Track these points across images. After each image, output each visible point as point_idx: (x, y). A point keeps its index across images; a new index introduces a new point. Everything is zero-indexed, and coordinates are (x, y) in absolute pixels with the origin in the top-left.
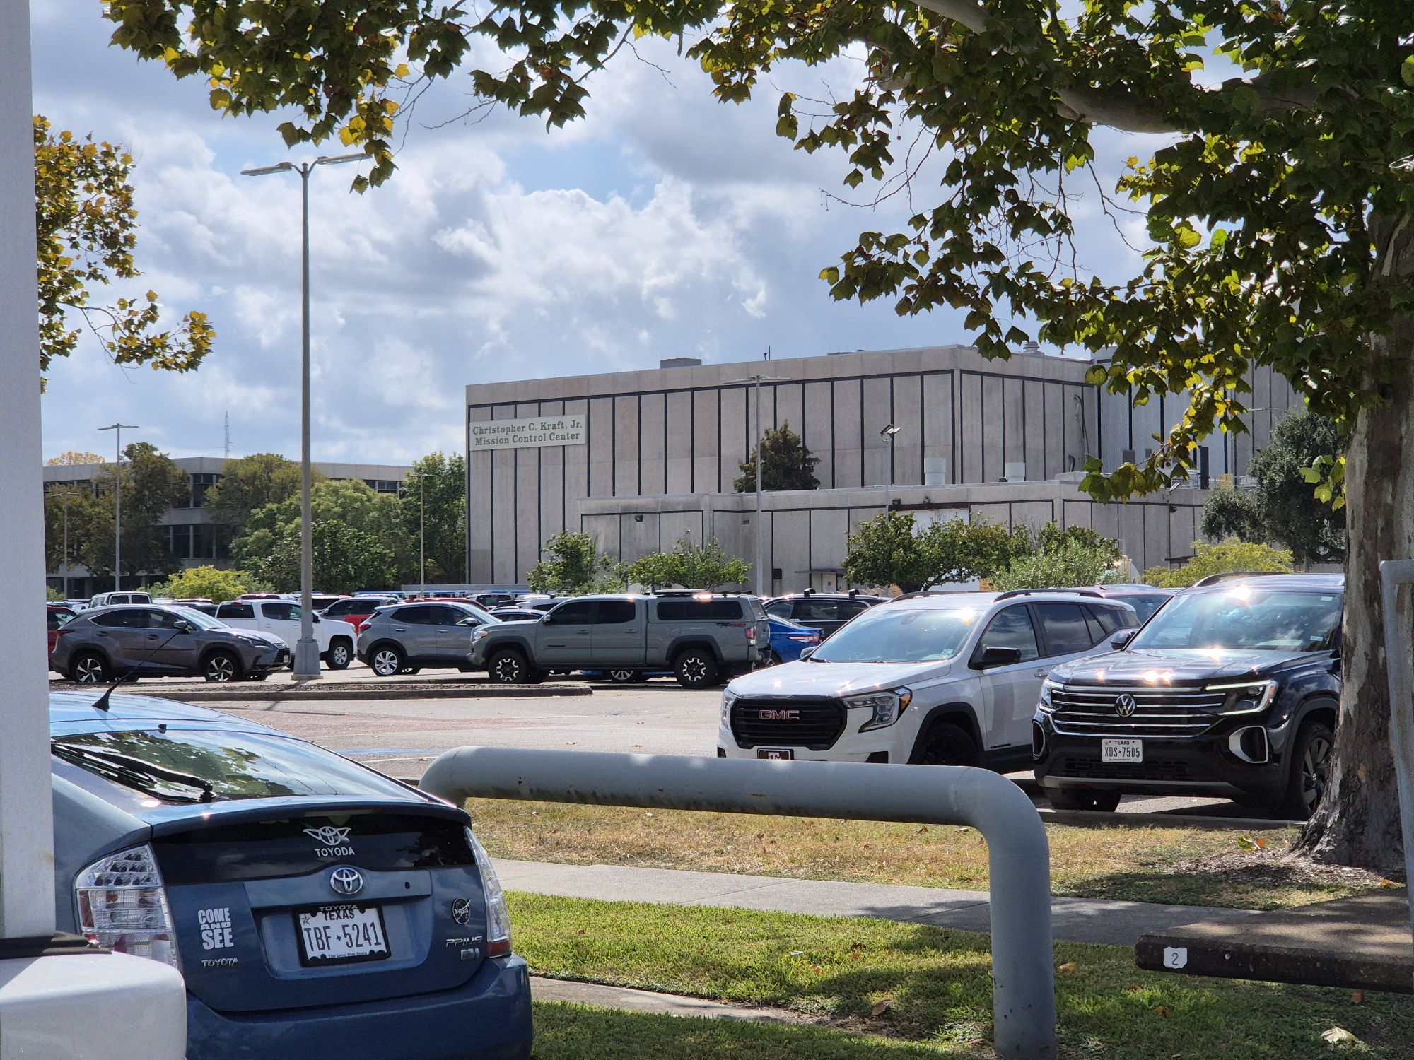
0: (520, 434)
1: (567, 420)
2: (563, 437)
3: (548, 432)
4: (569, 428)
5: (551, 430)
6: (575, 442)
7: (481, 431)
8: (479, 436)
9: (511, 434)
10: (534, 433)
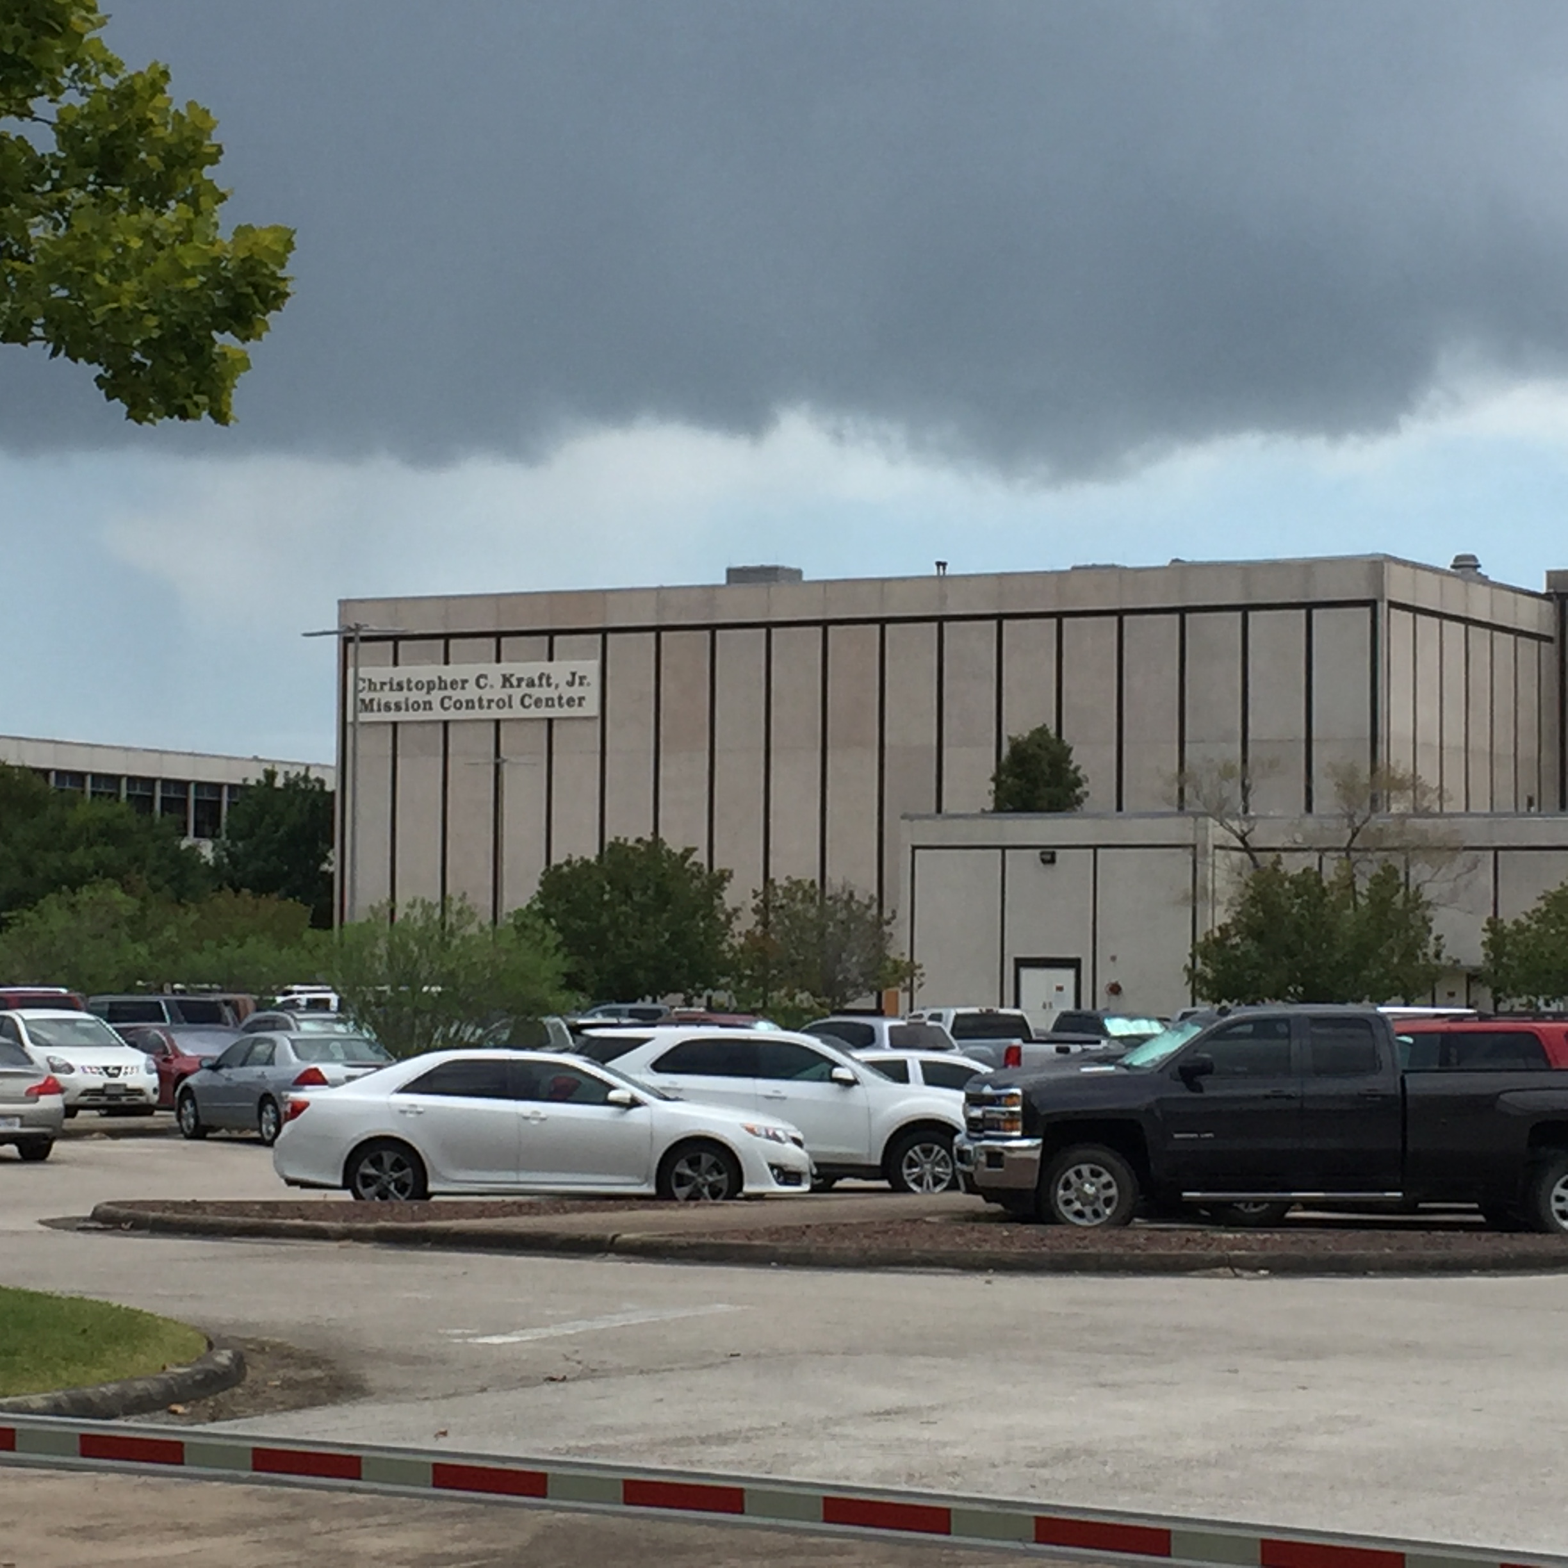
0: (457, 694)
1: (559, 670)
2: (549, 702)
3: (517, 694)
4: (563, 685)
5: (524, 689)
6: (576, 711)
7: (371, 685)
8: (366, 696)
9: (436, 696)
10: (486, 694)
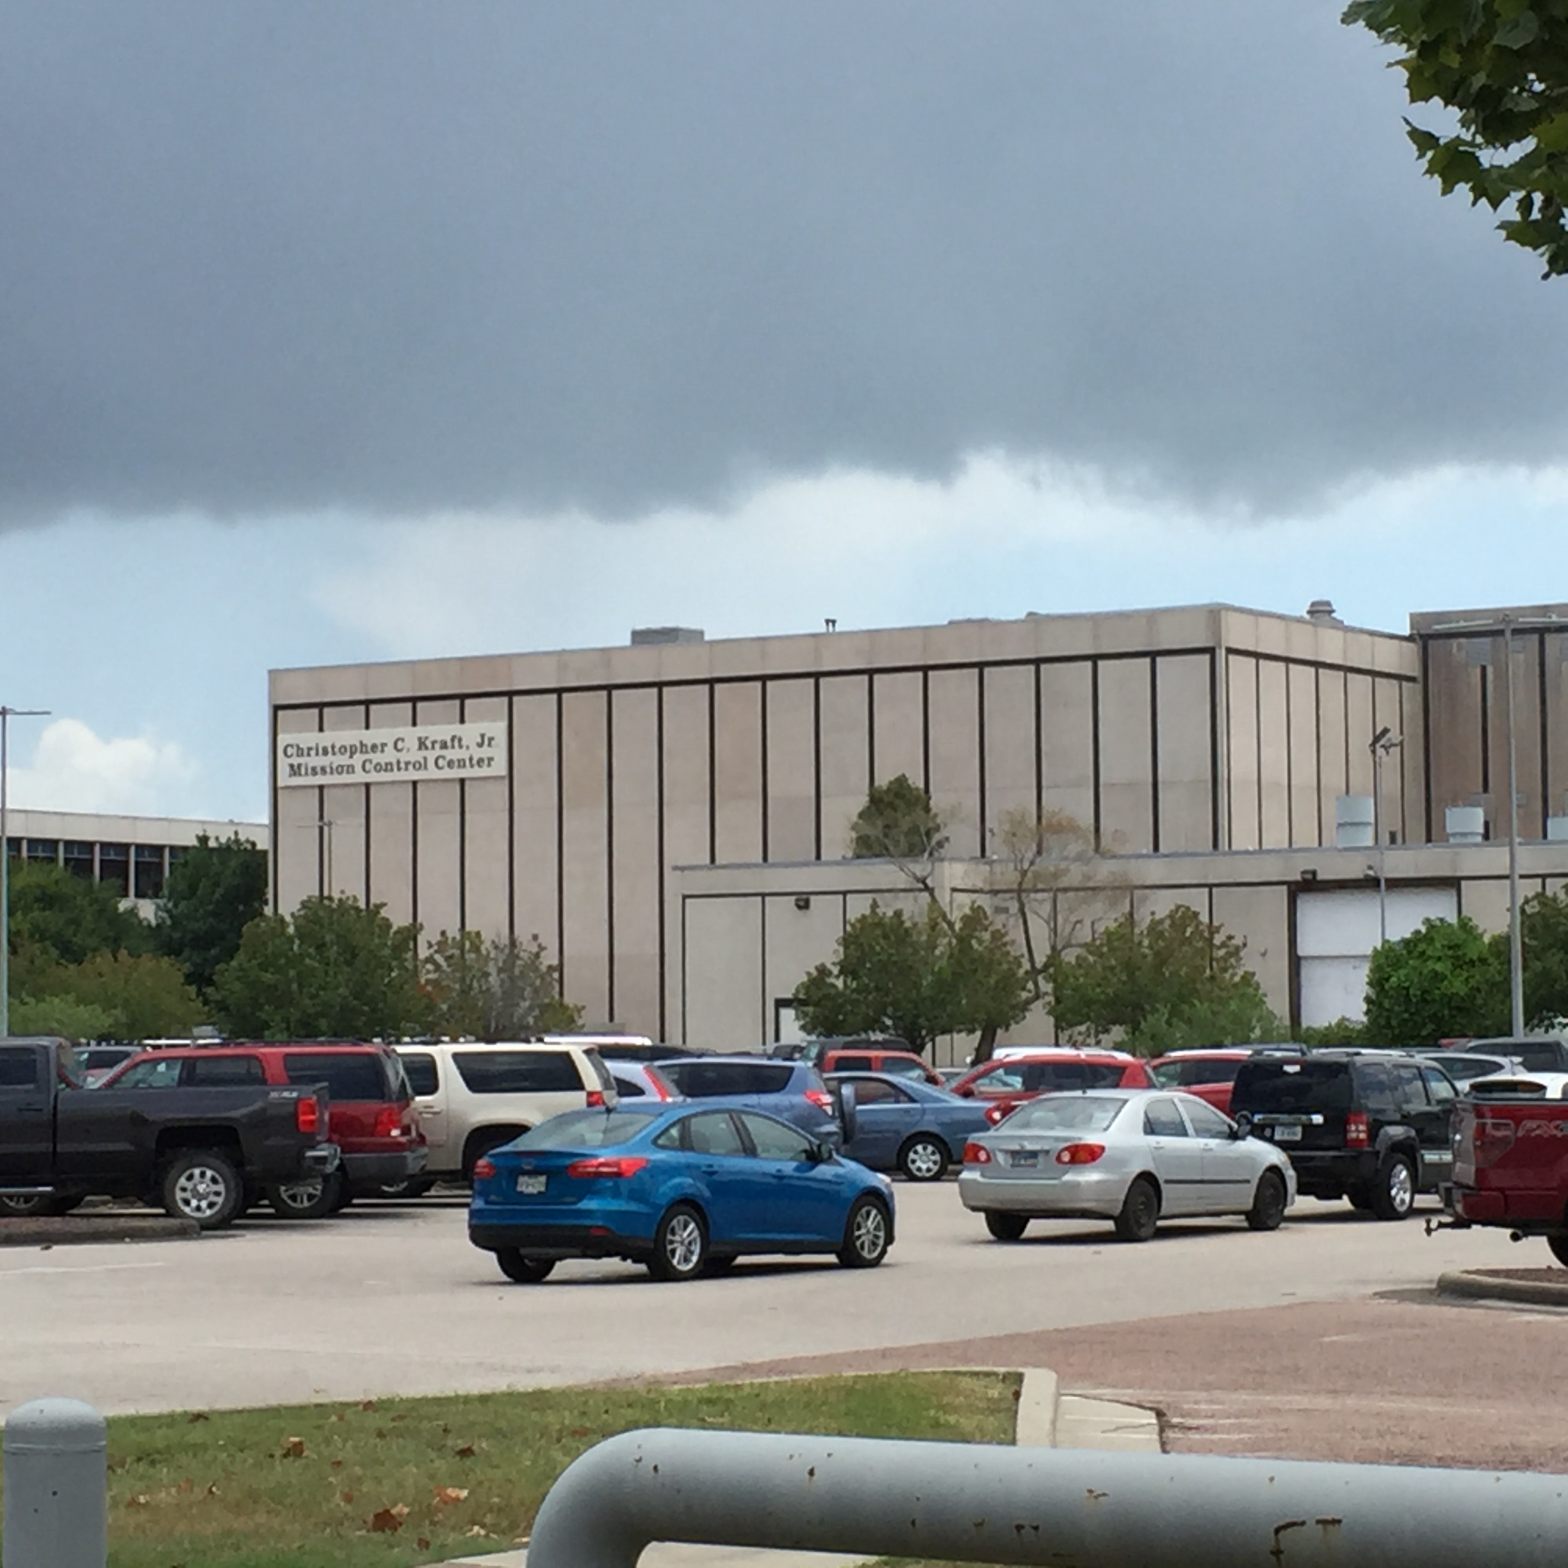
0: (377, 757)
1: (470, 731)
2: (461, 764)
3: (431, 756)
4: (473, 746)
5: (438, 751)
6: (484, 772)
7: (300, 752)
8: (295, 761)
9: (358, 759)
10: (404, 757)
